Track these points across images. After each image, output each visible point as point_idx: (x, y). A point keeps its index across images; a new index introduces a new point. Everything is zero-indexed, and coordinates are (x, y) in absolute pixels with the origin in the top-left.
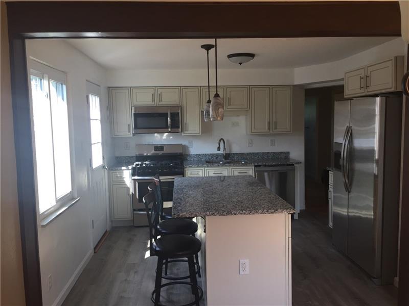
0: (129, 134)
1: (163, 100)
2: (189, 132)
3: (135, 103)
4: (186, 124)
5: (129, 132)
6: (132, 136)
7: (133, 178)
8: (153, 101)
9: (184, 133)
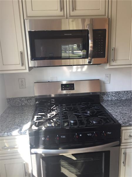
0: (23, 68)
1: (78, 8)
2: (118, 62)
3: (30, 13)
4: (114, 49)
5: (23, 64)
6: (27, 71)
7: (33, 150)
8: (62, 8)
9: (110, 65)
